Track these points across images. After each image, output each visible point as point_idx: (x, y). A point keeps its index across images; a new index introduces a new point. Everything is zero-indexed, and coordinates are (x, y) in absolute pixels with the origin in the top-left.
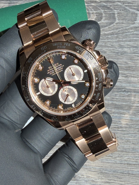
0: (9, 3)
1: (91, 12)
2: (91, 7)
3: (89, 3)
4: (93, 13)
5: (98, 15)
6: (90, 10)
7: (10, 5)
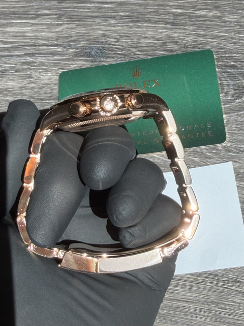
0: (92, 61)
1: (225, 83)
2: (225, 75)
3: (222, 68)
4: (228, 85)
5: (236, 88)
6: (223, 79)
7: (93, 64)
